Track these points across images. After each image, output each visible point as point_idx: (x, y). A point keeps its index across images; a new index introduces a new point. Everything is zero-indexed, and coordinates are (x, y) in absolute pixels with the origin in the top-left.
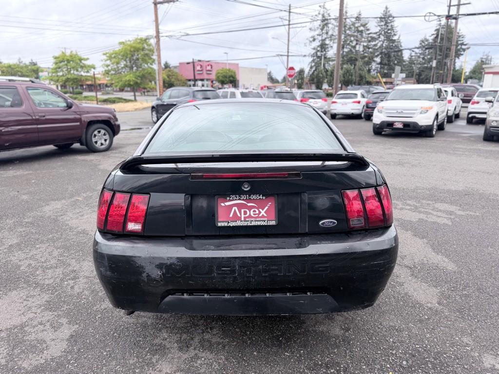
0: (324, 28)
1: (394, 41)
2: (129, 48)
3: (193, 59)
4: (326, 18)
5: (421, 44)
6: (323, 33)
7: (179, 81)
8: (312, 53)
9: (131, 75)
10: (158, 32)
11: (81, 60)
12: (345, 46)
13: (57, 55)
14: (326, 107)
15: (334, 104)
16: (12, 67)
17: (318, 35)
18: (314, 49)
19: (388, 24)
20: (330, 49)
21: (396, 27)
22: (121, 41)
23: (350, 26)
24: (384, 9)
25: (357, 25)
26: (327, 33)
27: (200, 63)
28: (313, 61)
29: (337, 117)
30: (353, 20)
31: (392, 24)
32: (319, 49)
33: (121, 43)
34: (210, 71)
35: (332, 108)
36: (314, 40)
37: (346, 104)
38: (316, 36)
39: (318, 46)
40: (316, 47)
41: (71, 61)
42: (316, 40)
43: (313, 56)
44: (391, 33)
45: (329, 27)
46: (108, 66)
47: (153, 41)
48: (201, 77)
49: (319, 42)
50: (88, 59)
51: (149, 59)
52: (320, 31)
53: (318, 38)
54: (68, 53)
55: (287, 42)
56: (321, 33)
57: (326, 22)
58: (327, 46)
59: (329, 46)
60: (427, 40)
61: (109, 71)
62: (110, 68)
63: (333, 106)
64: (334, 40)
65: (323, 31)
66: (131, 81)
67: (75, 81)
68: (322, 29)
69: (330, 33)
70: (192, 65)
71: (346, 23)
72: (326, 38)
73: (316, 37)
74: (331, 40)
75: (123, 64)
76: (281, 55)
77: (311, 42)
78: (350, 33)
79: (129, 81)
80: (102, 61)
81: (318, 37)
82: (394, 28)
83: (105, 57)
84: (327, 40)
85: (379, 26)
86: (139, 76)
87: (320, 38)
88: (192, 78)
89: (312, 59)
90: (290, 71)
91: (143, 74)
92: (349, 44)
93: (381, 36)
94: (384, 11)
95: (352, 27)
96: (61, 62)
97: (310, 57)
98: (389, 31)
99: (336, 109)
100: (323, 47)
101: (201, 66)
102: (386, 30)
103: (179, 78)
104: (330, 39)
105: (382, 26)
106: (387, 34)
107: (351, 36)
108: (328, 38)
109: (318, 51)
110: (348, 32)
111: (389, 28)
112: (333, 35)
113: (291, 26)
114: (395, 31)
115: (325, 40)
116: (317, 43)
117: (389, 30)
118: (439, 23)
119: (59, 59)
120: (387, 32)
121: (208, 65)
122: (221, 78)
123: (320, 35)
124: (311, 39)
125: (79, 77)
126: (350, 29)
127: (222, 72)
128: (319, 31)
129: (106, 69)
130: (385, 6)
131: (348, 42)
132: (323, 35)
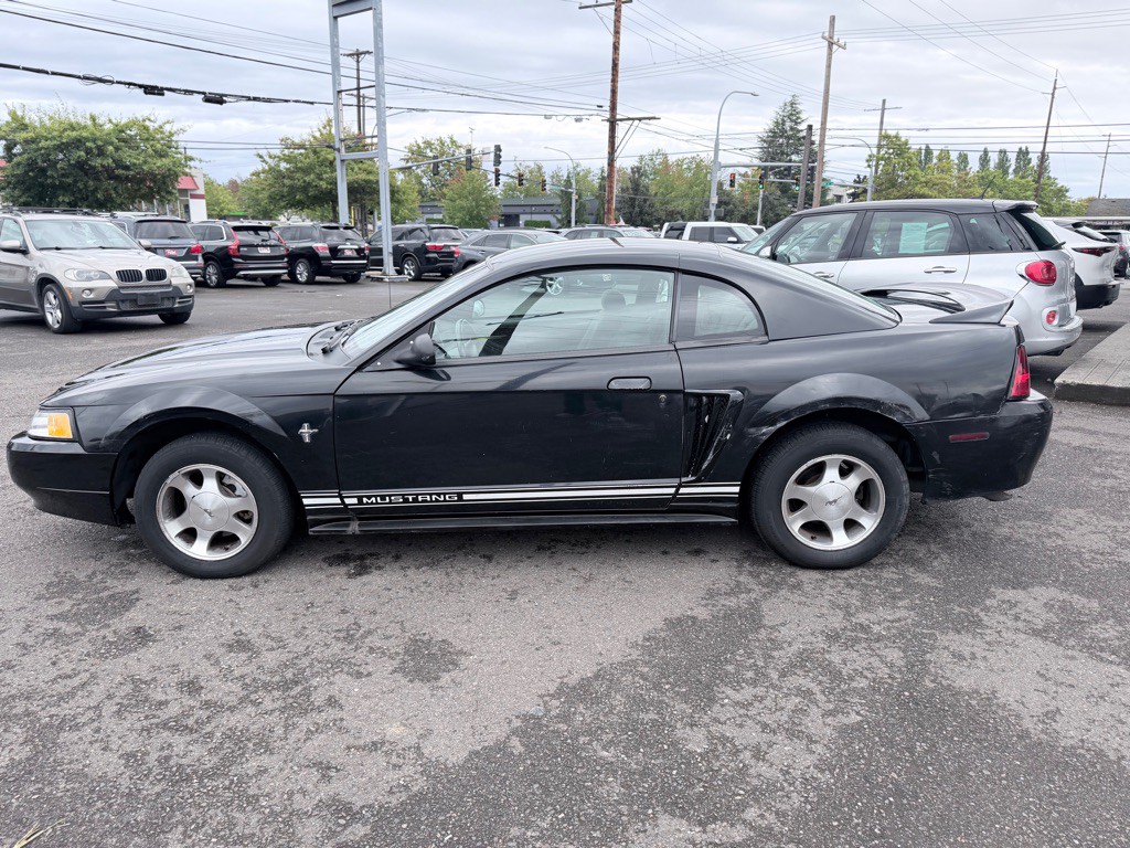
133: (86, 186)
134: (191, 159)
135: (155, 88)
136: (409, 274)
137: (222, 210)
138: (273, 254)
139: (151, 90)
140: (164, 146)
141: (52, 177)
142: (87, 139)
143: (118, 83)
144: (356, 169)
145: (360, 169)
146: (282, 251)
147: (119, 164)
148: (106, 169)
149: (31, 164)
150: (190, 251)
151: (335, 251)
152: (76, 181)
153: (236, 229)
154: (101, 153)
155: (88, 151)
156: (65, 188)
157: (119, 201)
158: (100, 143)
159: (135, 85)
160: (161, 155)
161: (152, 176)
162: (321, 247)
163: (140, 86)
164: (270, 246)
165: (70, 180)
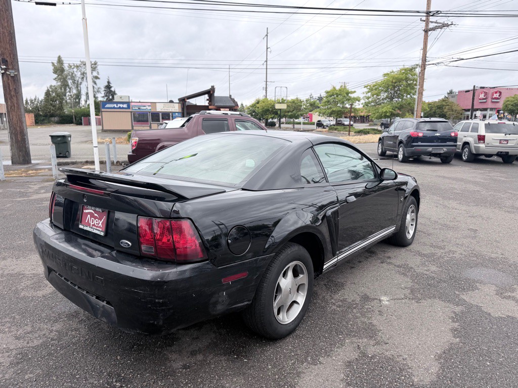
2: (391, 79)
3: (474, 86)
7: (452, 111)
9: (389, 107)
10: (424, 59)
11: (348, 93)
13: (329, 90)
16: (296, 102)
22: (386, 72)
27: (485, 90)
33: (385, 75)
34: (497, 99)
41: (339, 95)
46: (368, 98)
47: (418, 70)
48: (484, 106)
50: (355, 92)
51: (411, 89)
54: (338, 88)
61: (369, 103)
62: (370, 100)
66: (387, 113)
67: (339, 113)
70: (472, 93)
75: (383, 95)
79: (386, 112)
80: (363, 93)
83: (366, 90)
86: (396, 107)
88: (470, 107)
91: (401, 105)
96: (331, 96)
101: (486, 94)
103: (454, 108)
119: (329, 94)
121: (496, 93)
122: (510, 107)
125: (342, 110)
127: (513, 99)
129: (367, 101)
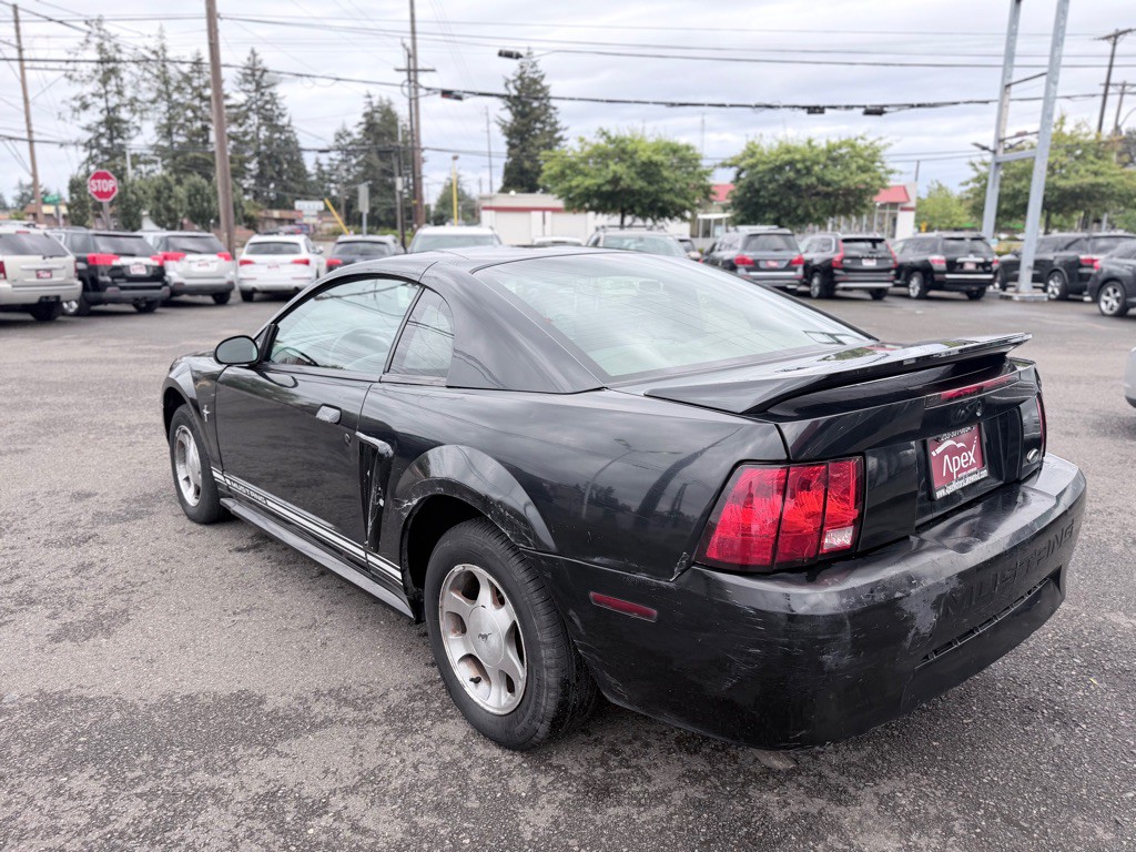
0: (110, 78)
1: (281, 129)
4: (111, 54)
5: (337, 140)
6: (107, 92)
8: (85, 140)
12: (174, 130)
14: (232, 273)
15: (246, 267)
17: (94, 95)
18: (88, 129)
19: (263, 90)
20: (133, 133)
21: (283, 98)
23: (179, 82)
24: (248, 54)
25: (195, 83)
26: (120, 93)
28: (91, 159)
29: (256, 296)
30: (186, 68)
31: (272, 90)
32: (102, 130)
35: (241, 275)
36: (85, 107)
37: (278, 267)
38: (89, 97)
39: (100, 123)
40: (94, 125)
42: (91, 108)
43: (88, 145)
44: (271, 110)
45: (122, 79)
49: (101, 112)
52: (100, 85)
53: (94, 103)
55: (22, 107)
56: (103, 91)
57: (111, 65)
58: (124, 126)
59: (130, 125)
60: (349, 134)
63: (245, 272)
64: (141, 111)
65: (109, 88)
68: (104, 82)
69: (129, 93)
71: (167, 75)
72: (118, 106)
73: (89, 100)
74: (134, 111)
76: (10, 138)
77: (75, 110)
78: (182, 101)
81: (96, 99)
82: (277, 101)
84: (123, 110)
85: (244, 91)
87: (102, 103)
89: (87, 154)
90: (99, 181)
92: (182, 126)
93: (250, 114)
94: (249, 59)
95: (183, 85)
97: (81, 148)
98: (268, 106)
99: (254, 279)
100: (113, 124)
102: (259, 103)
104: (129, 107)
105: (248, 91)
106: (262, 111)
107: (186, 107)
108: (125, 106)
109: (102, 135)
110: (175, 96)
111: (268, 98)
112: (136, 99)
113: (27, 64)
114: (281, 106)
115: (114, 109)
116: (94, 116)
117: (267, 102)
118: (368, 100)
120: (263, 107)
123: (101, 96)
124: (77, 104)
126: (179, 89)
128: (94, 86)
130: (249, 49)
131: (181, 121)
132: (109, 96)
133: (790, 203)
134: (891, 172)
135: (816, 108)
136: (1053, 292)
137: (952, 222)
138: (880, 267)
139: (814, 110)
140: (868, 160)
141: (763, 197)
142: (798, 161)
143: (785, 107)
144: (1082, 172)
145: (1087, 171)
146: (890, 263)
147: (821, 180)
148: (809, 187)
149: (750, 185)
150: (791, 262)
151: (953, 266)
152: (781, 200)
153: (846, 241)
154: (809, 171)
155: (798, 171)
156: (773, 206)
157: (816, 216)
158: (808, 163)
159: (798, 107)
160: (863, 169)
161: (848, 192)
162: (938, 260)
163: (804, 108)
164: (877, 258)
165: (777, 199)
